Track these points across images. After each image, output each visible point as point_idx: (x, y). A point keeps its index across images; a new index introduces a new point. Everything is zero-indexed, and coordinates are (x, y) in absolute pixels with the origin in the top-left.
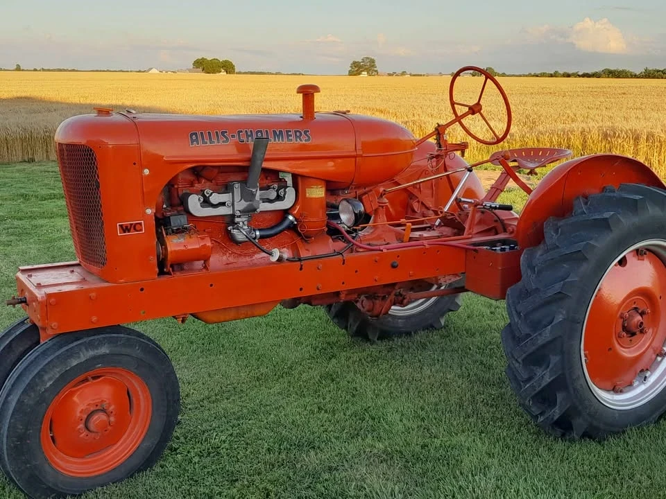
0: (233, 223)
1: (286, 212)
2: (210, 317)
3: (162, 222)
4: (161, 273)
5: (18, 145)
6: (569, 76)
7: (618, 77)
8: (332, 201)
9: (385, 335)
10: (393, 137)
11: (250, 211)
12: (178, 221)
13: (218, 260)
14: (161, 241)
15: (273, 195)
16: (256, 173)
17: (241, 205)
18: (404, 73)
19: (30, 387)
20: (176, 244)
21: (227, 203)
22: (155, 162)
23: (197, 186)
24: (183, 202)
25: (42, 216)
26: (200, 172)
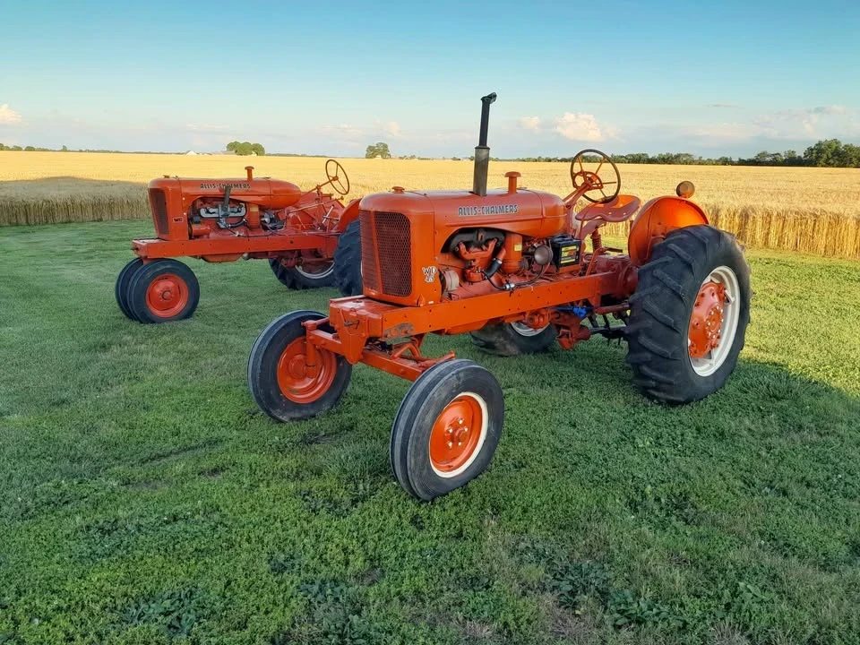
0: (219, 221)
1: (242, 217)
2: (210, 259)
3: (190, 220)
4: (190, 238)
5: (90, 209)
6: (550, 161)
7: (590, 162)
8: (262, 214)
9: (305, 287)
10: (289, 188)
11: (226, 216)
12: (197, 219)
13: (212, 235)
14: (190, 226)
15: (236, 210)
16: (227, 200)
17: (222, 213)
18: (413, 157)
19: (142, 277)
20: (195, 228)
21: (216, 212)
22: (187, 195)
23: (205, 206)
24: (199, 212)
25: (117, 249)
26: (205, 199)
